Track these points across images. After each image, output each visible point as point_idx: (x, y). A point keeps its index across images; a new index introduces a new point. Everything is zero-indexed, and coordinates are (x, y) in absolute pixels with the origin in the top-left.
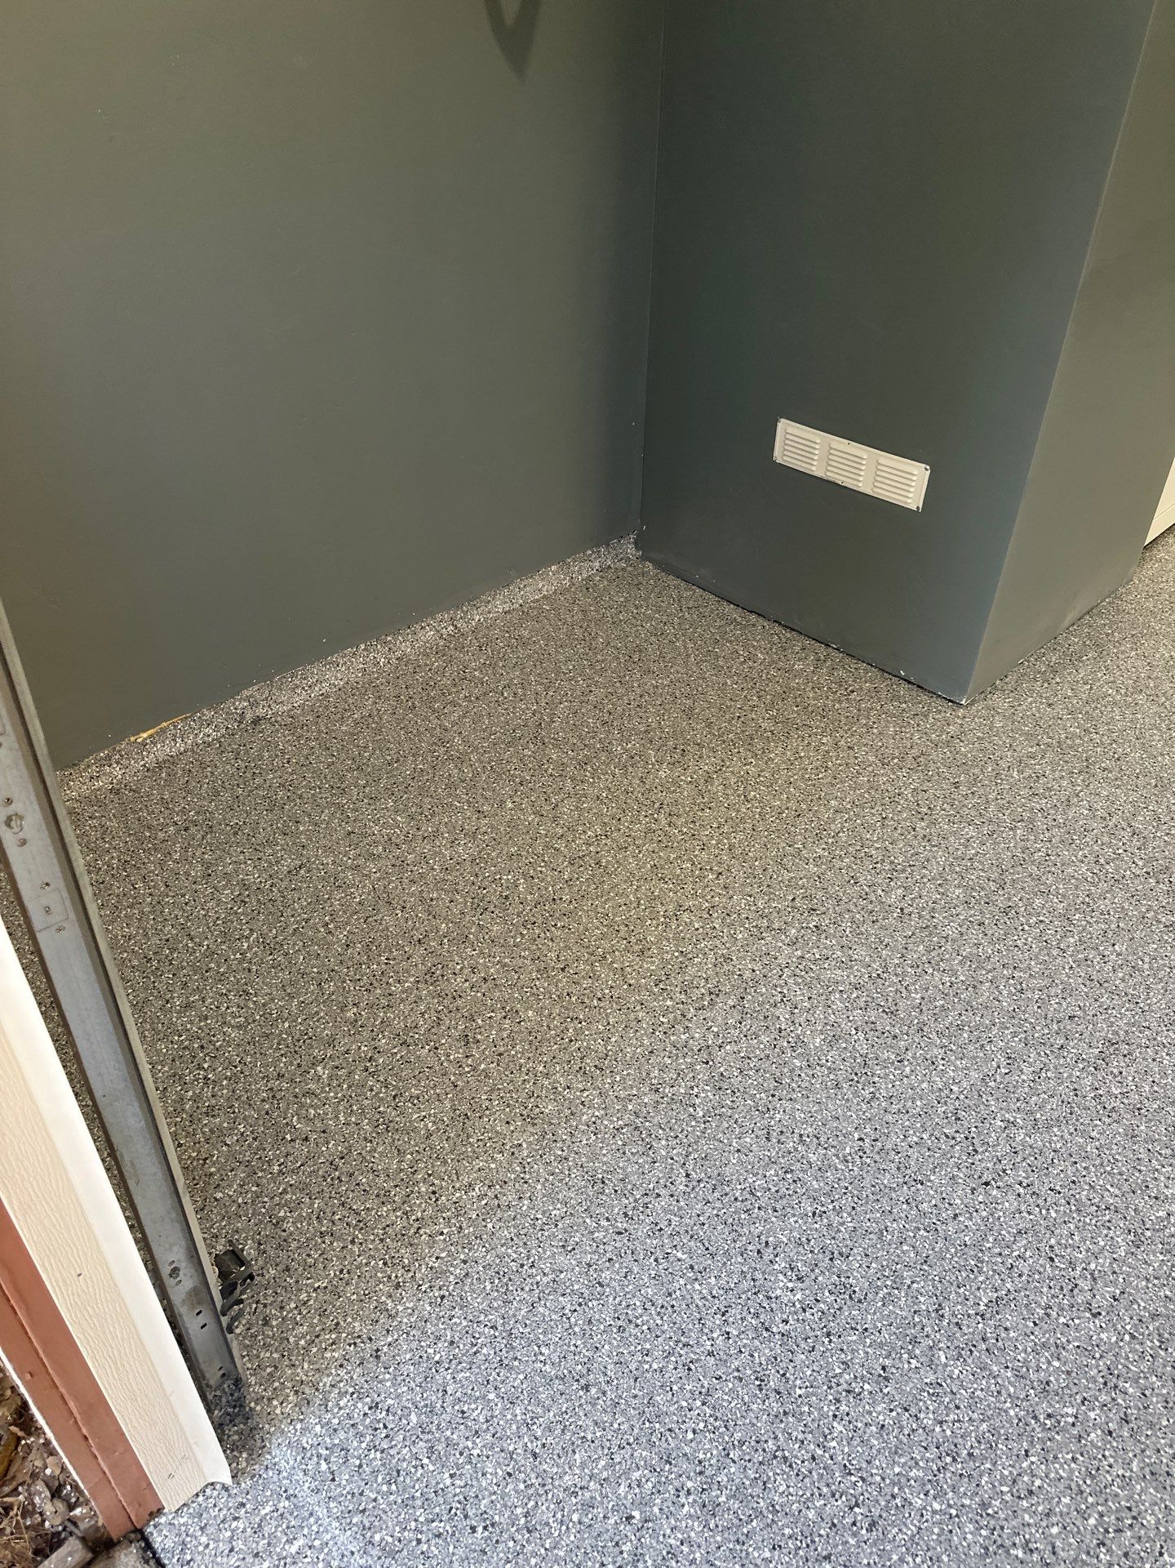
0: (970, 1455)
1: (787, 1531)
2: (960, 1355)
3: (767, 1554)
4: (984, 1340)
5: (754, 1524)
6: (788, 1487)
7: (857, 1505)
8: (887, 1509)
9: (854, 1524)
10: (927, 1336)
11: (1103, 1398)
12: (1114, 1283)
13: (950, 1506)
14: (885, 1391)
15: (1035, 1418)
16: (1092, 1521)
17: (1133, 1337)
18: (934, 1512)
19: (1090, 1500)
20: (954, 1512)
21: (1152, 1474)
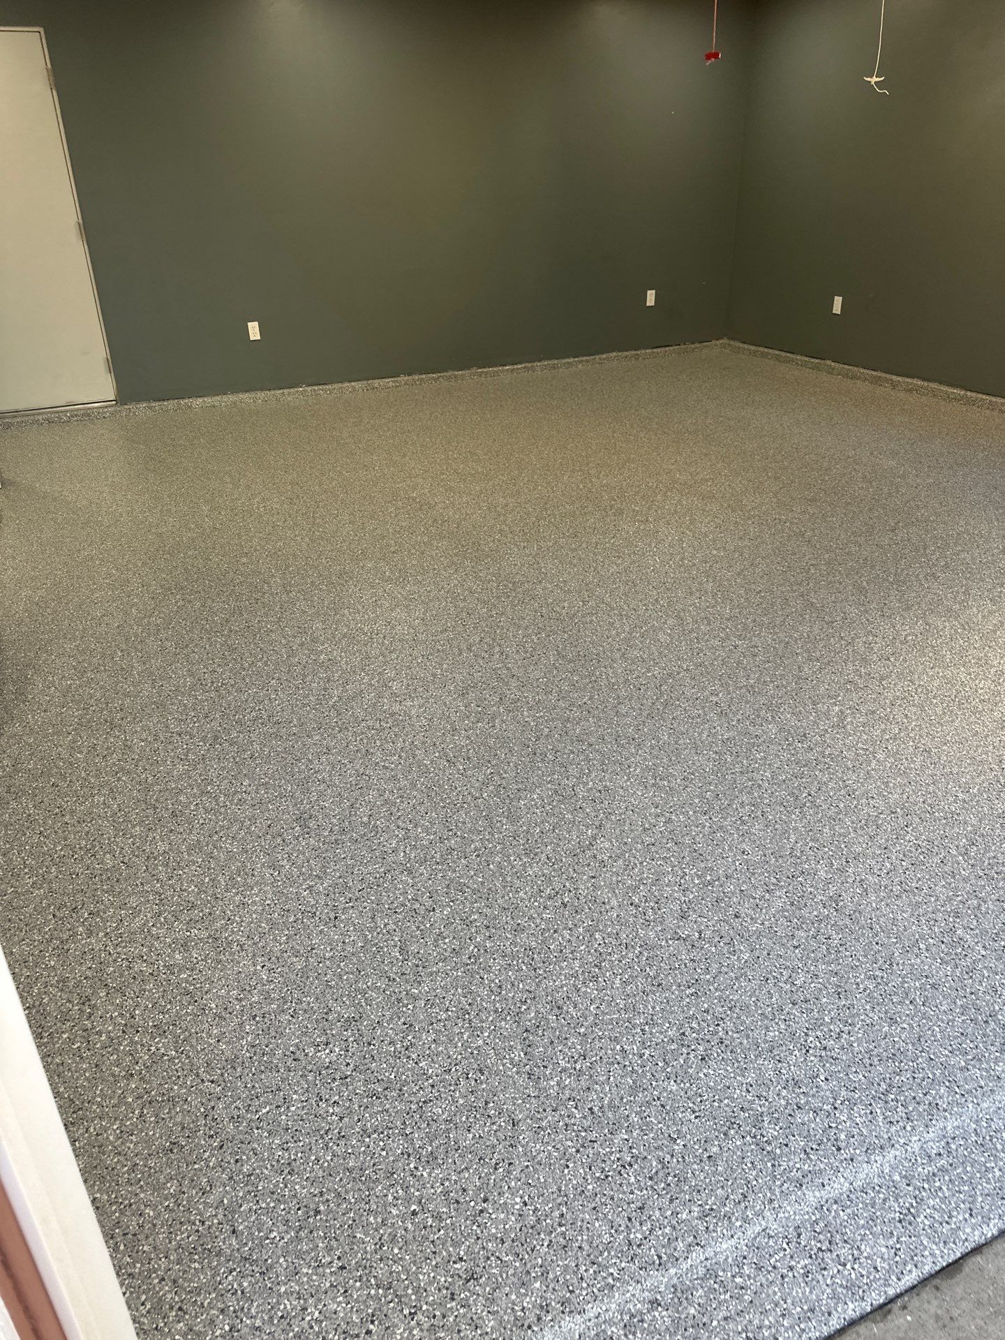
0: (470, 1004)
1: (464, 1119)
2: (419, 982)
3: (471, 1136)
4: (417, 966)
5: (451, 1136)
6: (441, 1107)
7: (468, 1074)
8: (476, 1060)
9: (476, 1080)
10: (400, 992)
11: (473, 930)
12: (423, 893)
13: (489, 1028)
14: (417, 1029)
15: (467, 965)
16: (524, 968)
17: (453, 901)
18: (488, 1037)
19: (515, 963)
20: (493, 1027)
21: (515, 931)
